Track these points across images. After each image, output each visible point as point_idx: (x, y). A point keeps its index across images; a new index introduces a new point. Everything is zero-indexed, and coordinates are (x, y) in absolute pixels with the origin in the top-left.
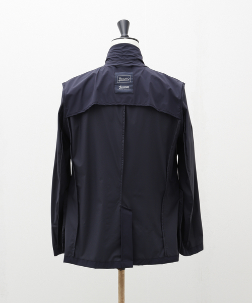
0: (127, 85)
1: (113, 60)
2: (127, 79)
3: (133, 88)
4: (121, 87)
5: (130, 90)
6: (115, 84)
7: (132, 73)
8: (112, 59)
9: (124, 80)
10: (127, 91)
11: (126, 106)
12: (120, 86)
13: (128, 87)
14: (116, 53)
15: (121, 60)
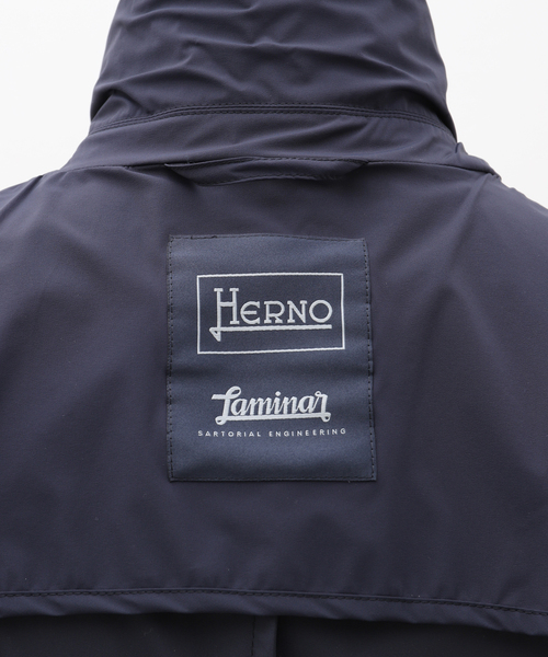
0: (299, 376)
1: (149, 109)
2: (300, 316)
3: (373, 418)
4: (235, 406)
5: (343, 444)
6: (169, 372)
7: (352, 247)
8: (143, 94)
9: (272, 323)
10: (304, 451)
11: (286, 624)
12: (228, 396)
13: (312, 405)
14: (175, 32)
15: (236, 102)
